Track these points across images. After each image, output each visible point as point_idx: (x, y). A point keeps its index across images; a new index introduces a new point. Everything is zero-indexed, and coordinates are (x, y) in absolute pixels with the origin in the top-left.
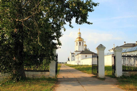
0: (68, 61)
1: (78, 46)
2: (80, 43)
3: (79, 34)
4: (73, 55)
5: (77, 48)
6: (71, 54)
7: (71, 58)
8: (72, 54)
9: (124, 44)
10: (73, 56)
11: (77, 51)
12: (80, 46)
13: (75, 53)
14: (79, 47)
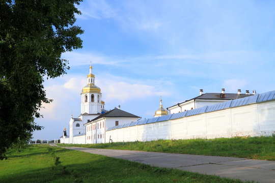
0: (64, 137)
1: (88, 103)
2: (92, 97)
3: (90, 78)
4: (77, 122)
5: (86, 107)
6: (72, 121)
7: (74, 129)
8: (75, 120)
9: (201, 93)
10: (78, 125)
11: (85, 114)
12: (92, 103)
13: (81, 118)
14: (91, 106)
